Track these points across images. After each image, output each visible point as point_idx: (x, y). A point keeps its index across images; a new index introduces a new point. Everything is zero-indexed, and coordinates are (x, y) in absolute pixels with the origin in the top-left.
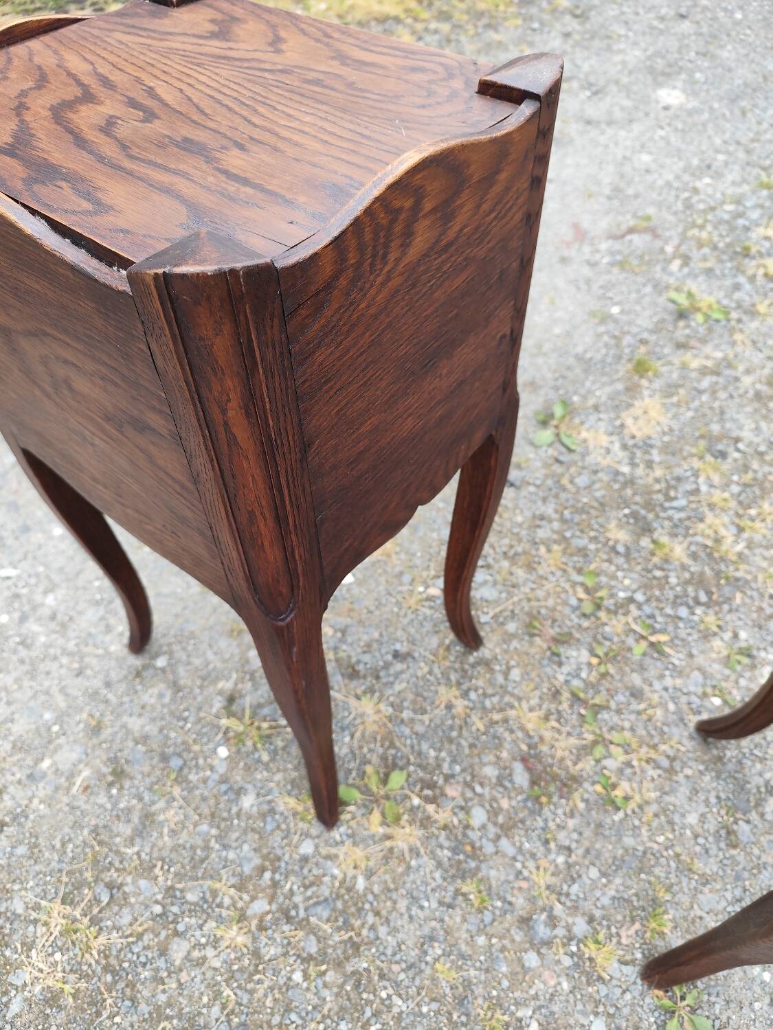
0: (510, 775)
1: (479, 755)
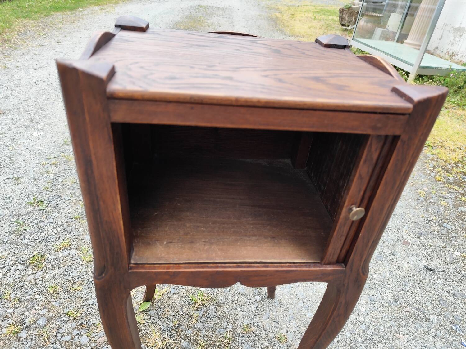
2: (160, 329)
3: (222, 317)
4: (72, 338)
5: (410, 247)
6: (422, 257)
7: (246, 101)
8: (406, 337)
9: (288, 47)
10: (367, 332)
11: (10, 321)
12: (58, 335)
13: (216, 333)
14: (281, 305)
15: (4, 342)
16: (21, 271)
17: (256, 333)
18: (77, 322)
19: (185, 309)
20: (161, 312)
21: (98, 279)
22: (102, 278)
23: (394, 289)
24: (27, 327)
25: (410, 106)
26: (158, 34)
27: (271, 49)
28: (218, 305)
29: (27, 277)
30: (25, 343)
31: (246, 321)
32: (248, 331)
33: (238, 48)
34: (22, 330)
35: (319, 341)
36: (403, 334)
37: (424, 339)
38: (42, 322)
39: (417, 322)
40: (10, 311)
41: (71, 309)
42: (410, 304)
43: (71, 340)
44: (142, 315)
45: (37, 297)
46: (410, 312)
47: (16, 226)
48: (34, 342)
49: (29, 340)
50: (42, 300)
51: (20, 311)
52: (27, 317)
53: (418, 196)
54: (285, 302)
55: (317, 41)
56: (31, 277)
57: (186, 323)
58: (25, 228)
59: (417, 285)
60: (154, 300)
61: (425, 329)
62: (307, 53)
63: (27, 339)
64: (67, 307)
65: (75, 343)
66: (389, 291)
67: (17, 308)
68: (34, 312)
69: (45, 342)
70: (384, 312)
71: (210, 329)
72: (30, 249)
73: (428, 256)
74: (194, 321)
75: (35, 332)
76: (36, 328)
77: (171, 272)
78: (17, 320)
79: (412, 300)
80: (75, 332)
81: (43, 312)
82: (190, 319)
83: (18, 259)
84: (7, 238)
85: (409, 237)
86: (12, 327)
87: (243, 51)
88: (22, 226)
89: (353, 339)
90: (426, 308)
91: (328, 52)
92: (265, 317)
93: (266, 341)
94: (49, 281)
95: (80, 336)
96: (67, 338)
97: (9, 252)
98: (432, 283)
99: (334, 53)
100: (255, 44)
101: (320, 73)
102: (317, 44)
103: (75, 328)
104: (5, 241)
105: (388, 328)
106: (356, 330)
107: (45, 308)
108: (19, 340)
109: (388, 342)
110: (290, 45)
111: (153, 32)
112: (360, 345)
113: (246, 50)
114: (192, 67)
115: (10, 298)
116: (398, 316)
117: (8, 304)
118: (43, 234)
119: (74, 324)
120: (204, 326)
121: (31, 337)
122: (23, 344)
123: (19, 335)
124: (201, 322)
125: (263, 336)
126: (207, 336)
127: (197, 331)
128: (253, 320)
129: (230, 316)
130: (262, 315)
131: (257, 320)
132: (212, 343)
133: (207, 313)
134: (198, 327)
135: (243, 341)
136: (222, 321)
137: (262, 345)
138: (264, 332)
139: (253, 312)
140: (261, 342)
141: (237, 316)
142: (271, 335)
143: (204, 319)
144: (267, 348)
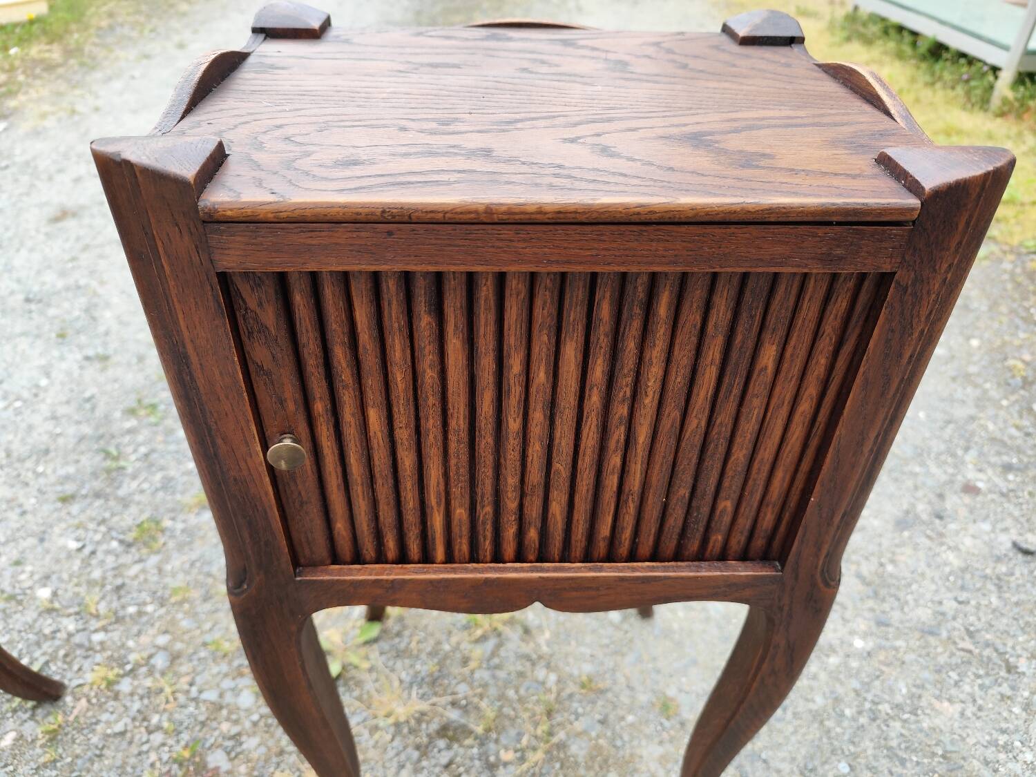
0: (228, 753)
1: (269, 749)
2: (401, 681)
3: (534, 656)
4: (221, 695)
5: (980, 498)
6: (1009, 522)
7: (510, 211)
8: (958, 707)
9: (651, 51)
10: (865, 695)
11: (99, 658)
12: (194, 690)
13: (522, 692)
14: (667, 633)
15: (89, 701)
16: (117, 556)
17: (609, 695)
18: (230, 663)
19: (454, 640)
20: (403, 646)
21: (236, 595)
22: (243, 592)
23: (937, 598)
24: (132, 671)
25: (914, 202)
26: (347, 41)
27: (606, 60)
28: (527, 631)
29: (130, 567)
30: (128, 704)
31: (588, 668)
32: (591, 688)
33: (526, 64)
34: (123, 676)
35: (733, 722)
36: (950, 700)
37: (1000, 713)
38: (160, 661)
39: (987, 674)
40: (98, 637)
41: (217, 635)
42: (971, 634)
43: (219, 700)
44: (363, 651)
45: (150, 608)
46: (970, 652)
47: (105, 459)
48: (146, 701)
49: (136, 697)
50: (160, 617)
51: (116, 638)
52: (130, 650)
53: (1009, 375)
54: (675, 626)
55: (726, 29)
56: (135, 569)
57: (456, 670)
58: (122, 463)
59: (993, 588)
60: (388, 618)
61: (1005, 689)
62: (692, 63)
63: (132, 694)
64: (211, 629)
65: (228, 705)
66: (922, 602)
67: (111, 631)
68: (144, 639)
69: (167, 702)
70: (909, 649)
71: (507, 683)
72: (133, 509)
73: (1023, 520)
74: (473, 664)
75: (148, 682)
76: (151, 673)
77: (387, 580)
78: (112, 656)
79: (976, 623)
80: (227, 684)
81: (162, 640)
82: (465, 661)
83: (110, 529)
84: (87, 486)
85: (981, 476)
86: (102, 672)
87: (537, 73)
88: (116, 459)
89: (831, 711)
90: (1010, 644)
91: (748, 56)
92: (630, 658)
93: (630, 710)
94: (174, 575)
95: (236, 691)
96: (211, 695)
97: (94, 514)
98: (1029, 585)
99: (763, 59)
100: (570, 50)
101: (710, 121)
102: (725, 38)
103: (226, 675)
104: (84, 492)
105: (914, 686)
106: (840, 690)
107: (166, 632)
108: (116, 697)
109: (913, 718)
110: (657, 44)
111: (337, 37)
112: (846, 724)
113: (544, 69)
114: (404, 129)
115: (97, 610)
116: (942, 660)
117: (94, 624)
118: (158, 476)
119: (224, 667)
120: (494, 677)
121: (140, 691)
122: (125, 706)
123: (116, 688)
124: (488, 668)
125: (625, 699)
126: (502, 697)
127: (480, 686)
128: (602, 664)
129: (551, 655)
130: (623, 655)
131: (611, 664)
132: (512, 713)
133: (502, 649)
134: (482, 678)
135: (580, 710)
136: (533, 664)
137: (623, 718)
138: (627, 692)
139: (602, 646)
140: (621, 712)
141: (567, 655)
142: (643, 698)
143: (496, 661)
144: (632, 725)
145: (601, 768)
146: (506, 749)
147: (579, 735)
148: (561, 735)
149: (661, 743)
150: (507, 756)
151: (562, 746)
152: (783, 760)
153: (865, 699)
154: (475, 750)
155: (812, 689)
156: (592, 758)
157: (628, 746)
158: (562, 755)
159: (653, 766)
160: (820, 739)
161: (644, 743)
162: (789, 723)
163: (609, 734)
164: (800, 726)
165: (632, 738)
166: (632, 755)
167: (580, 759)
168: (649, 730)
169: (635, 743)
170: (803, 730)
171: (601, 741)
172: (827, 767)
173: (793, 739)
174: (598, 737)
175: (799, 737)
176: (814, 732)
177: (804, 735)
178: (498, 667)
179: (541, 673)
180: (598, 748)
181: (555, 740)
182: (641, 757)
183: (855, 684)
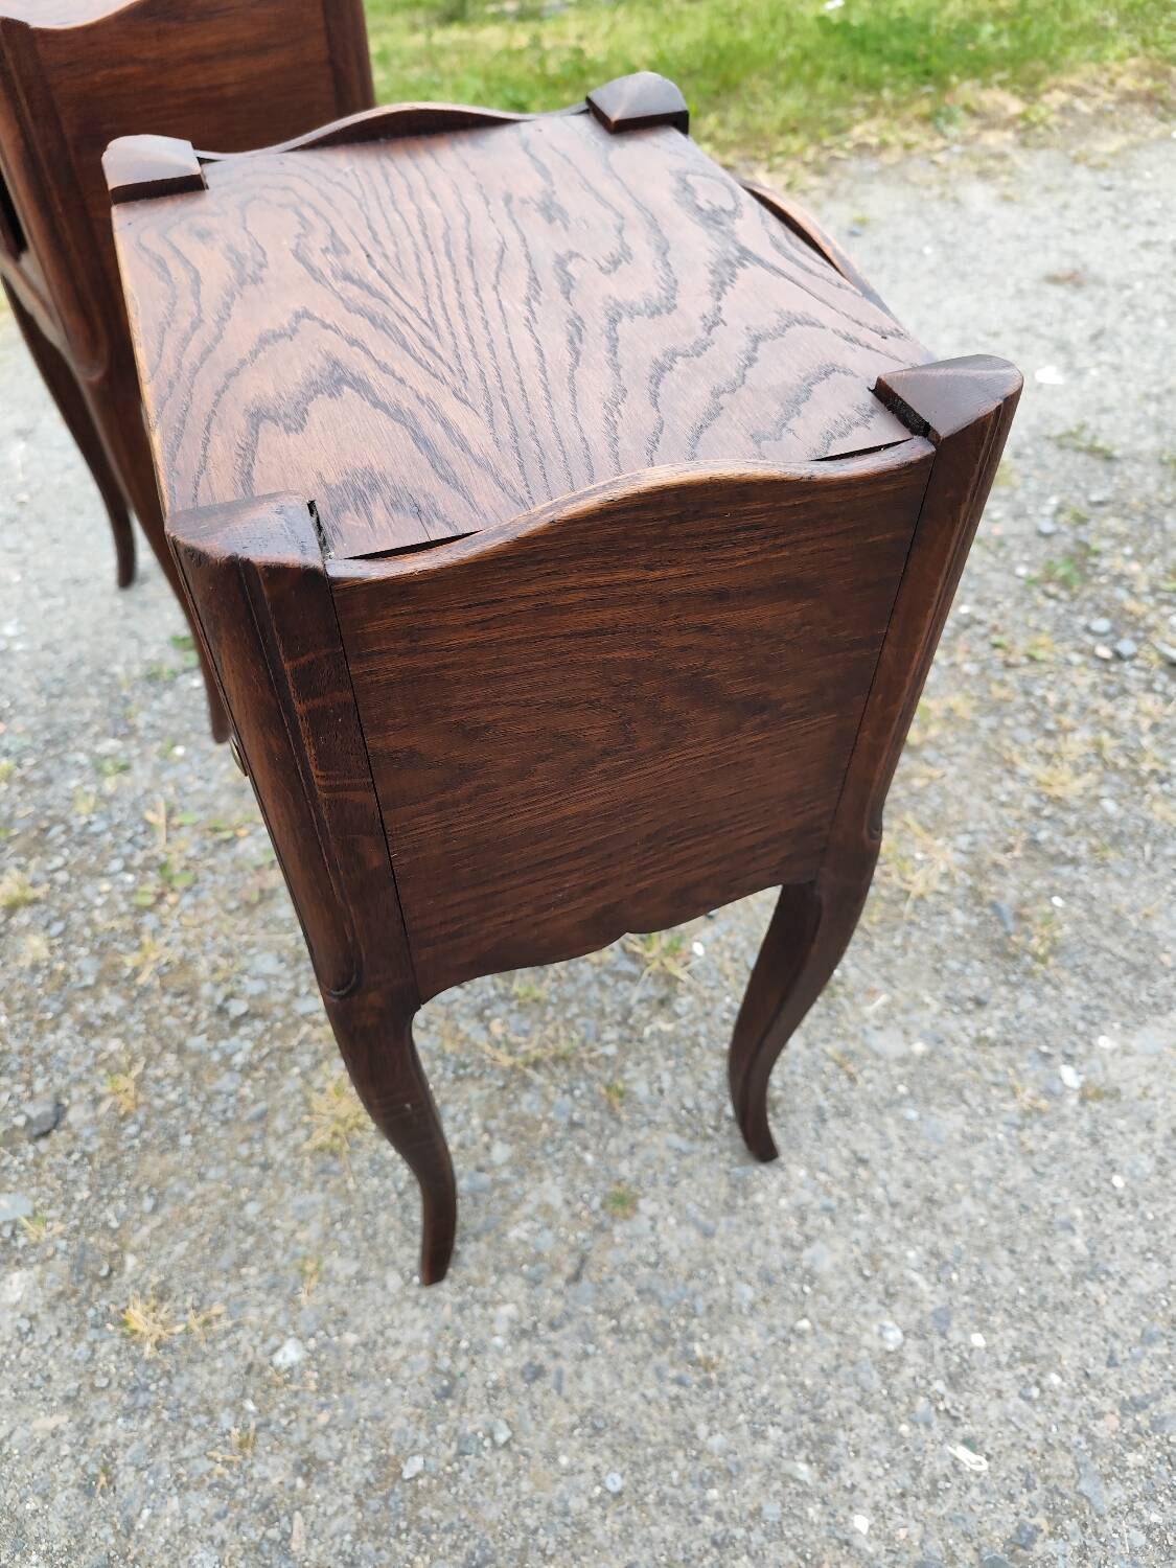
3: (631, 1021)
10: (757, 1530)
13: (579, 1021)
14: (740, 1187)
17: (611, 1125)
28: (663, 1002)
31: (641, 1089)
54: (759, 1198)
71: (584, 1001)
89: (704, 1462)
92: (678, 1141)
93: (598, 1155)
106: (752, 1481)
112: (692, 1490)
120: (589, 985)
125: (612, 1145)
126: (566, 1002)
127: (570, 974)
128: (655, 1106)
129: (641, 1041)
130: (678, 1132)
131: (658, 1119)
132: (548, 1018)
133: (628, 983)
134: (581, 973)
135: (577, 1093)
136: (619, 1024)
137: (586, 1148)
138: (625, 1148)
139: (680, 1100)
140: (592, 1143)
141: (650, 1059)
142: (624, 1169)
143: (609, 980)
144: (581, 1161)
145: (513, 1134)
146: (503, 1024)
147: (545, 1097)
148: (539, 1078)
149: (568, 1203)
150: (496, 1027)
151: (526, 1084)
152: (598, 1382)
153: (749, 1529)
154: (492, 993)
155: (734, 1428)
156: (523, 1120)
157: (550, 1160)
158: (513, 1085)
159: (533, 1197)
160: (649, 1443)
161: (560, 1180)
162: (661, 1391)
163: (558, 1135)
164: (661, 1409)
165: (563, 1163)
166: (539, 1169)
167: (515, 1108)
168: (582, 1186)
169: (558, 1170)
170: (655, 1413)
171: (545, 1126)
172: (607, 1453)
173: (635, 1397)
174: (550, 1122)
175: (641, 1406)
176: (658, 1434)
177: (650, 1417)
178: (603, 985)
179: (611, 1034)
180: (537, 1125)
181: (530, 1072)
182: (541, 1180)
183: (772, 1510)
